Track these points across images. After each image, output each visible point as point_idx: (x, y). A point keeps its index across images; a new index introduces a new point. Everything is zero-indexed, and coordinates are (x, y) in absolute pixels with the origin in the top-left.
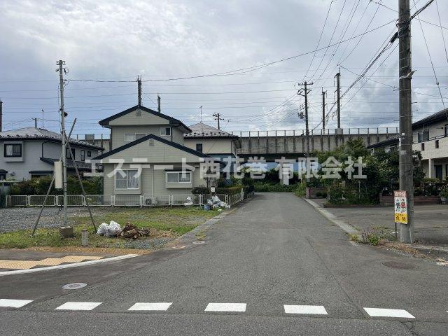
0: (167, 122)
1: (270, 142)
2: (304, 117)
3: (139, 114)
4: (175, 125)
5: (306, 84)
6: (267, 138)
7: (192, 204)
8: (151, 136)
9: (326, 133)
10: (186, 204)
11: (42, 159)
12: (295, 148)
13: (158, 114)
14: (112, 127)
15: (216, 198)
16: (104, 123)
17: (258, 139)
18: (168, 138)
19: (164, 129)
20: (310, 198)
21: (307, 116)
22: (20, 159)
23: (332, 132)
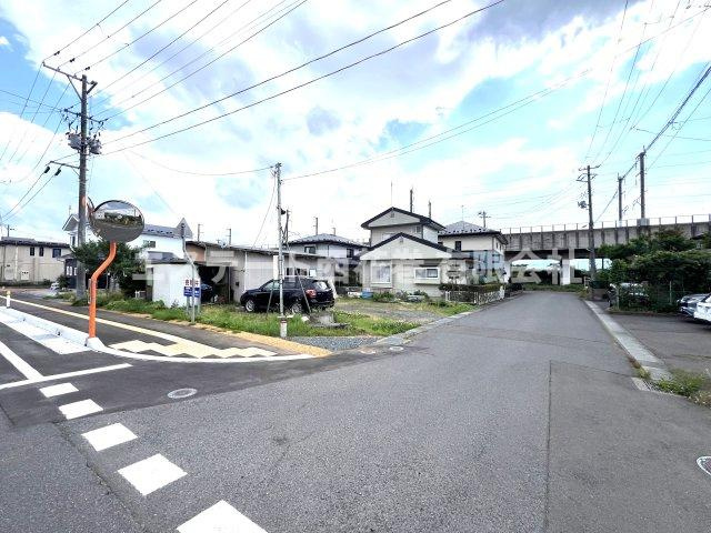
0: (418, 220)
1: (546, 237)
2: (587, 205)
3: (392, 216)
4: (426, 222)
5: (589, 168)
6: (542, 234)
8: (401, 234)
9: (624, 225)
12: (578, 243)
13: (411, 214)
14: (372, 229)
16: (365, 225)
17: (531, 235)
18: (418, 236)
19: (415, 229)
20: (593, 300)
21: (590, 205)
23: (633, 223)
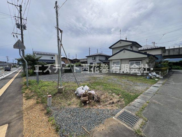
0: (131, 43)
3: (120, 43)
4: (134, 44)
7: (140, 74)
8: (124, 49)
10: (138, 74)
11: (99, 60)
13: (126, 41)
14: (113, 49)
15: (154, 73)
16: (110, 48)
18: (131, 49)
19: (130, 47)
22: (95, 60)
